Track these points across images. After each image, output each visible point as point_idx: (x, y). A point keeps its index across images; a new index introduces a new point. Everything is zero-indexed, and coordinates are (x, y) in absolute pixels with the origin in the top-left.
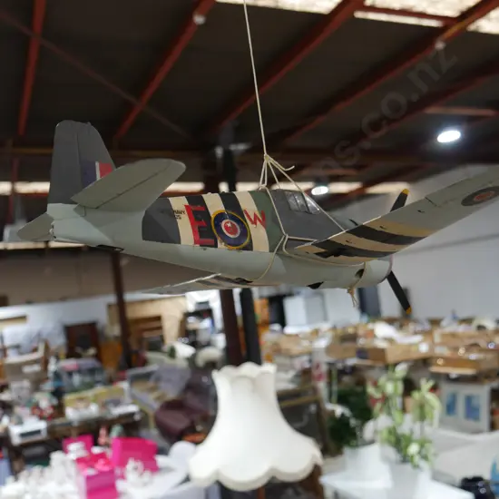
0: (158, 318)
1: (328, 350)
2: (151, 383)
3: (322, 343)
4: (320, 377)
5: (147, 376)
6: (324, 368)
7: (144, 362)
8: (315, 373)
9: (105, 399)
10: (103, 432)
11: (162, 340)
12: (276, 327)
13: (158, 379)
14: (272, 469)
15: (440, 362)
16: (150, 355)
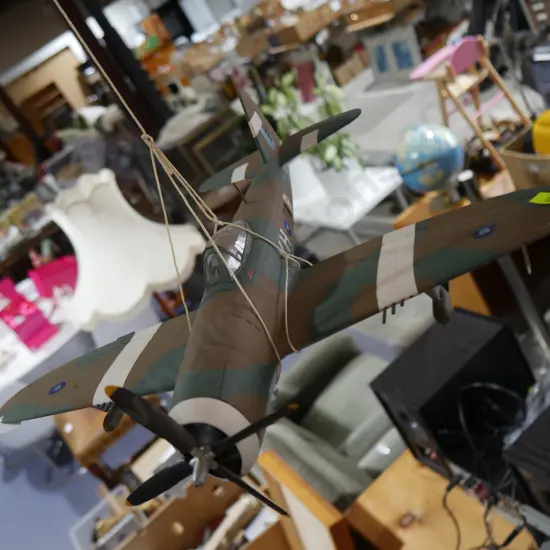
0: (52, 87)
1: (239, 49)
2: (73, 167)
3: (230, 44)
4: (243, 83)
5: (67, 160)
6: (243, 72)
7: (60, 145)
8: (236, 80)
9: (22, 215)
10: (33, 255)
11: (69, 108)
12: (182, 40)
13: (79, 160)
14: (149, 287)
15: (355, 17)
16: (62, 134)
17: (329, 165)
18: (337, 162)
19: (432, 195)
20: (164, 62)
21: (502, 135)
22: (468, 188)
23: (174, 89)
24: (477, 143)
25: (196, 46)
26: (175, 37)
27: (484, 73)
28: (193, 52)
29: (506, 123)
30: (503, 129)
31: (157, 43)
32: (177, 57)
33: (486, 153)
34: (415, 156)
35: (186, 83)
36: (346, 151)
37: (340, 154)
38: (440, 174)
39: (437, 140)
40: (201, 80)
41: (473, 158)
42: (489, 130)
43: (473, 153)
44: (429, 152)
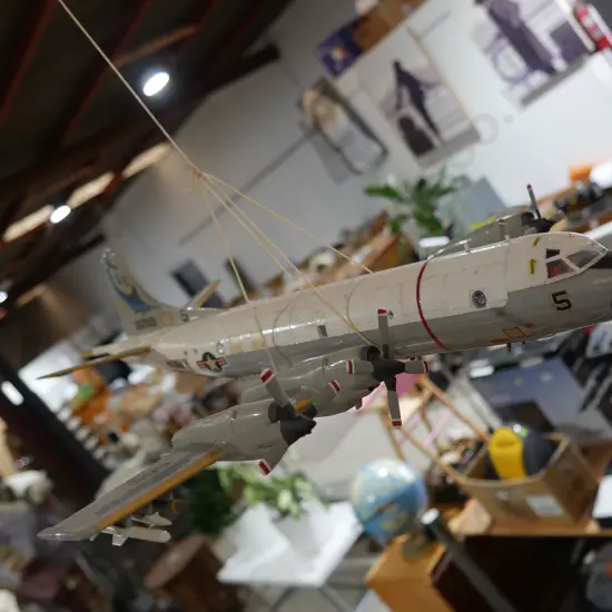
12: (119, 383)
17: (285, 513)
18: (294, 508)
19: (402, 539)
20: (100, 410)
21: (463, 454)
22: (436, 531)
23: (114, 438)
24: (437, 472)
25: (134, 387)
26: (111, 380)
27: (427, 393)
28: (130, 395)
29: (463, 441)
30: (462, 448)
31: (91, 391)
32: (114, 403)
33: (450, 480)
34: (371, 499)
35: (126, 428)
36: (302, 495)
37: (297, 499)
38: (403, 515)
39: (391, 478)
40: (143, 425)
41: (436, 487)
42: (447, 451)
43: (436, 481)
44: (386, 494)
